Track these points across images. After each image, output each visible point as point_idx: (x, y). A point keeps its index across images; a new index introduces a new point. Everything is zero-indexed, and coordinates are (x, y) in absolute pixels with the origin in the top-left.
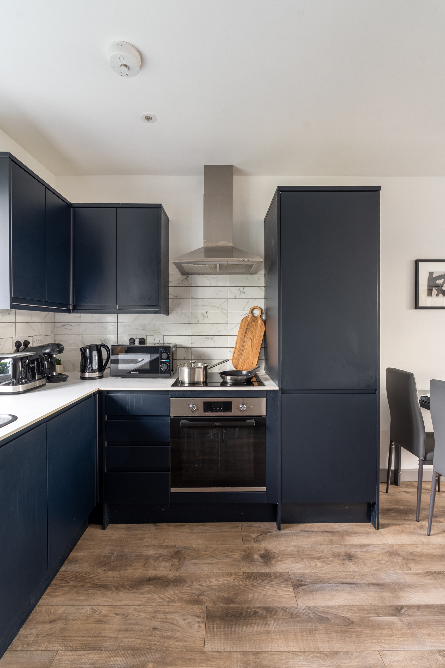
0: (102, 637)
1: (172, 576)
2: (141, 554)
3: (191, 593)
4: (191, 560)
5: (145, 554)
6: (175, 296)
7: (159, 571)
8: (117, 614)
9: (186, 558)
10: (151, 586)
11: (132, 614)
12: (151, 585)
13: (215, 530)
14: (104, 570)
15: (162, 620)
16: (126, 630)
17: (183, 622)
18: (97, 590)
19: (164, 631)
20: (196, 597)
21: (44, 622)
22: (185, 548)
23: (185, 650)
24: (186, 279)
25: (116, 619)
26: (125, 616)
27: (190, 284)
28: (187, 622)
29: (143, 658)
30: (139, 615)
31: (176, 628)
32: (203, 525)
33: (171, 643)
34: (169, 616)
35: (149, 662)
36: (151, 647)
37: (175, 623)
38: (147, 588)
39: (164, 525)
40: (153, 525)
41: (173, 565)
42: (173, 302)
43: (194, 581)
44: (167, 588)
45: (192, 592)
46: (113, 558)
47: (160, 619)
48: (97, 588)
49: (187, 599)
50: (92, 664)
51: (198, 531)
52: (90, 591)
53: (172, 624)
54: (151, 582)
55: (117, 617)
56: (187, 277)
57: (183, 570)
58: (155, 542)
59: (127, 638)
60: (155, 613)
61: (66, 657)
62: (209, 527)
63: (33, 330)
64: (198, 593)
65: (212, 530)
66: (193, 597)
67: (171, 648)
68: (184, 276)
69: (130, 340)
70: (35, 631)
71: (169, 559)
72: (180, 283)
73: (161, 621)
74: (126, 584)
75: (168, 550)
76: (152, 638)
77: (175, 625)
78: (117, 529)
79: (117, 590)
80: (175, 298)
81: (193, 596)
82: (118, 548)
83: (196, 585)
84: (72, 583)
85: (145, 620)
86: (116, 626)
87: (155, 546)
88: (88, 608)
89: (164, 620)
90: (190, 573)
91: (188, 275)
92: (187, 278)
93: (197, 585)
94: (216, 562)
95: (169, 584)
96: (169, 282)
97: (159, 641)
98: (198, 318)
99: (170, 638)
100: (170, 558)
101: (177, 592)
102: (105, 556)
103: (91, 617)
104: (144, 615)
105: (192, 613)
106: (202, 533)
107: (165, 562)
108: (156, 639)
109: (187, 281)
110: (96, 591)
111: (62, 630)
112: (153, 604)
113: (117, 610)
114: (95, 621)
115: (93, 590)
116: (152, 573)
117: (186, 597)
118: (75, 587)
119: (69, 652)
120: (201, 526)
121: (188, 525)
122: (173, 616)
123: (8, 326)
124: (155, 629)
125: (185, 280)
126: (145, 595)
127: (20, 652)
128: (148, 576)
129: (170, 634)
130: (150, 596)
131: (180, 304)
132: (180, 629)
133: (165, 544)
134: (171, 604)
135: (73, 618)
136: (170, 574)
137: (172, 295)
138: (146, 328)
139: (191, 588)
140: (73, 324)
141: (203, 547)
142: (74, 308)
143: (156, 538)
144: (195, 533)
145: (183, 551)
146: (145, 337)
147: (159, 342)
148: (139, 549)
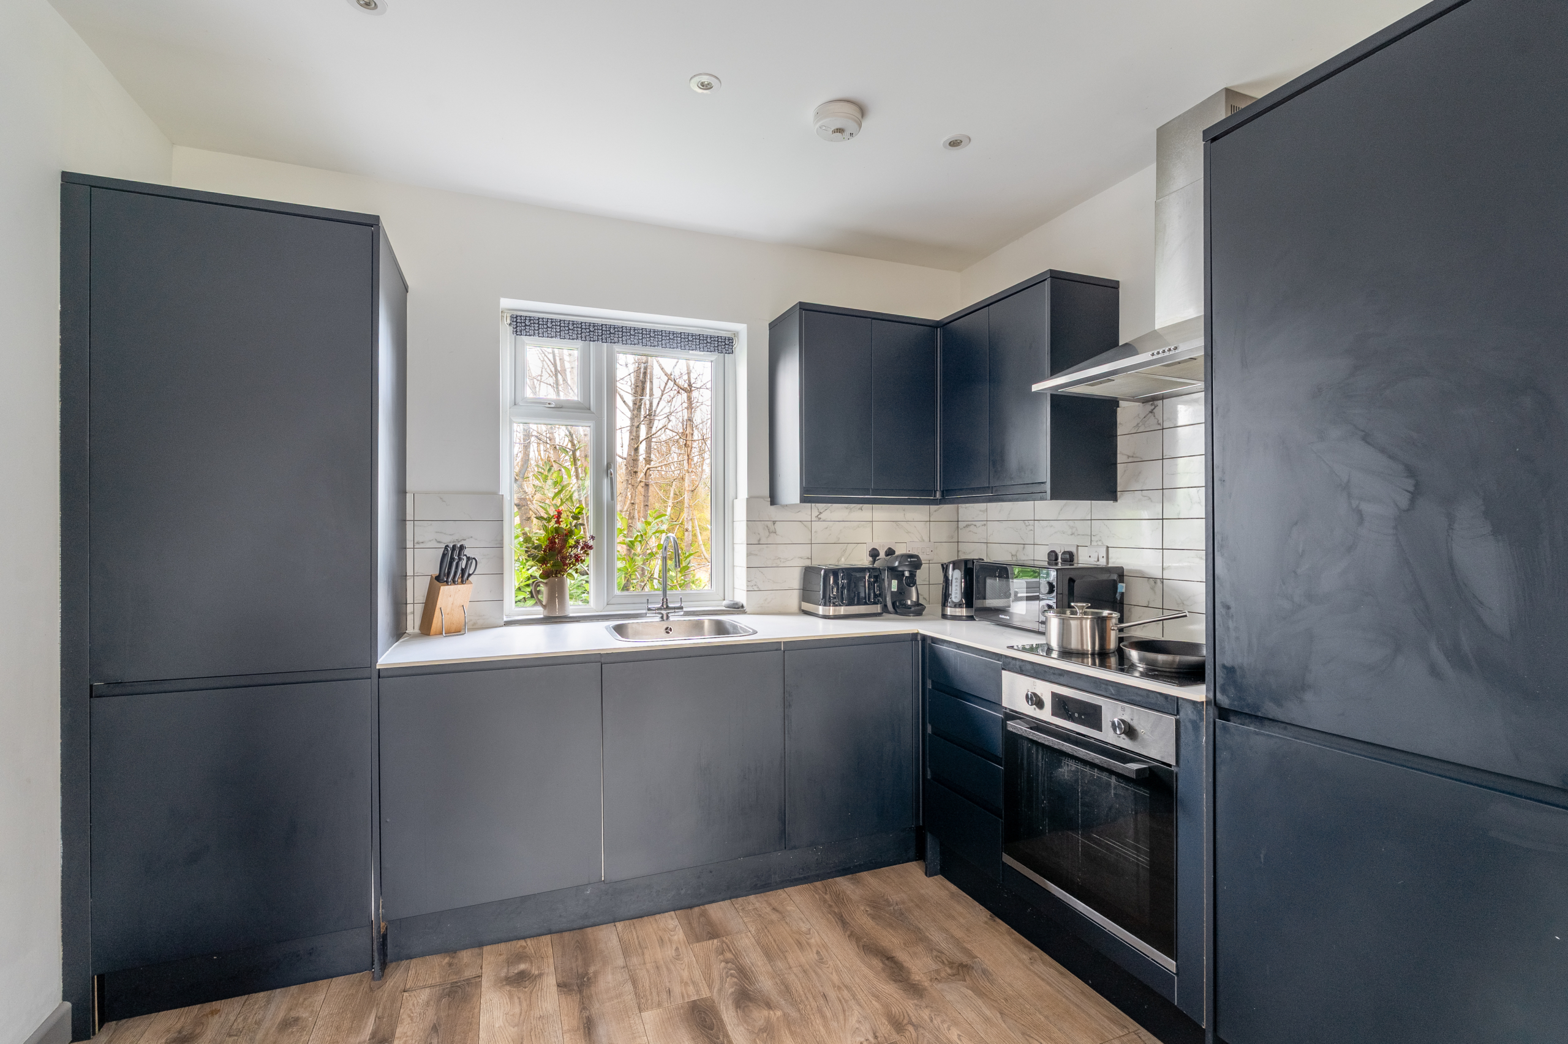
0: (784, 955)
1: (917, 978)
2: (924, 930)
3: (907, 1012)
4: (967, 988)
5: (928, 934)
6: (1129, 457)
7: (912, 961)
8: (818, 953)
9: (965, 981)
10: (881, 965)
11: (828, 966)
12: (883, 963)
13: (1072, 995)
14: (866, 911)
15: (841, 998)
16: (805, 971)
17: (854, 1021)
18: (835, 921)
19: (828, 1007)
20: (905, 1022)
21: (770, 904)
22: (985, 972)
23: (818, 1040)
24: (1151, 412)
25: (811, 955)
26: (821, 960)
27: (1159, 424)
28: (857, 1026)
29: (783, 1002)
30: (832, 973)
31: (841, 1017)
32: (1061, 973)
33: (818, 1022)
34: (852, 1003)
35: (782, 1009)
36: (800, 1004)
37: (847, 1013)
38: (876, 963)
39: (1004, 926)
40: (991, 916)
41: (937, 971)
42: (1125, 471)
43: (932, 1007)
44: (892, 982)
45: (910, 1013)
46: (892, 908)
47: (842, 996)
48: (838, 918)
49: (894, 1012)
50: (752, 964)
51: (1041, 972)
52: (829, 915)
53: (844, 1011)
54: (886, 962)
55: (815, 955)
56: (1153, 407)
57: (939, 986)
58: (959, 933)
59: (797, 976)
60: (846, 987)
61: (747, 941)
62: (1067, 981)
63: (908, 532)
64: (913, 1021)
65: (1067, 991)
66: (902, 1017)
67: (812, 1024)
68: (1149, 407)
69: (1049, 554)
70: (757, 905)
71: (943, 963)
72: (1140, 425)
73: (838, 997)
74: (865, 940)
75: (958, 954)
76: (811, 999)
77: (845, 1014)
78: (940, 886)
79: (849, 937)
80: (1130, 460)
81: (904, 1016)
82: (911, 904)
83: (925, 1014)
84: (827, 897)
85: (830, 982)
86: (803, 960)
87: (952, 936)
88: (808, 926)
89: (843, 1000)
90: (942, 997)
91: (1156, 402)
92: (1154, 411)
93: (928, 1014)
94: (996, 1022)
95: (901, 982)
96: (1118, 425)
97: (812, 1009)
98: (1178, 506)
99: (823, 1017)
100: (946, 962)
101: (896, 995)
102: (887, 900)
103: (800, 934)
104: (835, 977)
105: (875, 1025)
106: (1043, 980)
107: (934, 961)
108: (813, 1004)
109: (1154, 416)
110: (833, 920)
111: (772, 922)
112: (857, 979)
113: (824, 950)
114: (798, 941)
115: (833, 917)
116: (902, 956)
117: (895, 1010)
118: (825, 901)
119: (753, 940)
120: (1057, 969)
121: (1038, 953)
122: (856, 1007)
123: (858, 527)
124: (825, 996)
125: (1150, 414)
126: (863, 966)
127: (733, 908)
128: (894, 955)
129: (829, 1014)
130: (866, 970)
131: (1140, 473)
132: (842, 1022)
133: (968, 946)
134: (870, 997)
135: (788, 922)
136: (919, 976)
137: (1123, 454)
138: (1077, 530)
139: (916, 1009)
140: (978, 524)
141: (1011, 992)
142: (943, 495)
143: (968, 930)
144: (1030, 970)
145: (976, 971)
146: (1074, 550)
147: (1098, 560)
148: (932, 924)
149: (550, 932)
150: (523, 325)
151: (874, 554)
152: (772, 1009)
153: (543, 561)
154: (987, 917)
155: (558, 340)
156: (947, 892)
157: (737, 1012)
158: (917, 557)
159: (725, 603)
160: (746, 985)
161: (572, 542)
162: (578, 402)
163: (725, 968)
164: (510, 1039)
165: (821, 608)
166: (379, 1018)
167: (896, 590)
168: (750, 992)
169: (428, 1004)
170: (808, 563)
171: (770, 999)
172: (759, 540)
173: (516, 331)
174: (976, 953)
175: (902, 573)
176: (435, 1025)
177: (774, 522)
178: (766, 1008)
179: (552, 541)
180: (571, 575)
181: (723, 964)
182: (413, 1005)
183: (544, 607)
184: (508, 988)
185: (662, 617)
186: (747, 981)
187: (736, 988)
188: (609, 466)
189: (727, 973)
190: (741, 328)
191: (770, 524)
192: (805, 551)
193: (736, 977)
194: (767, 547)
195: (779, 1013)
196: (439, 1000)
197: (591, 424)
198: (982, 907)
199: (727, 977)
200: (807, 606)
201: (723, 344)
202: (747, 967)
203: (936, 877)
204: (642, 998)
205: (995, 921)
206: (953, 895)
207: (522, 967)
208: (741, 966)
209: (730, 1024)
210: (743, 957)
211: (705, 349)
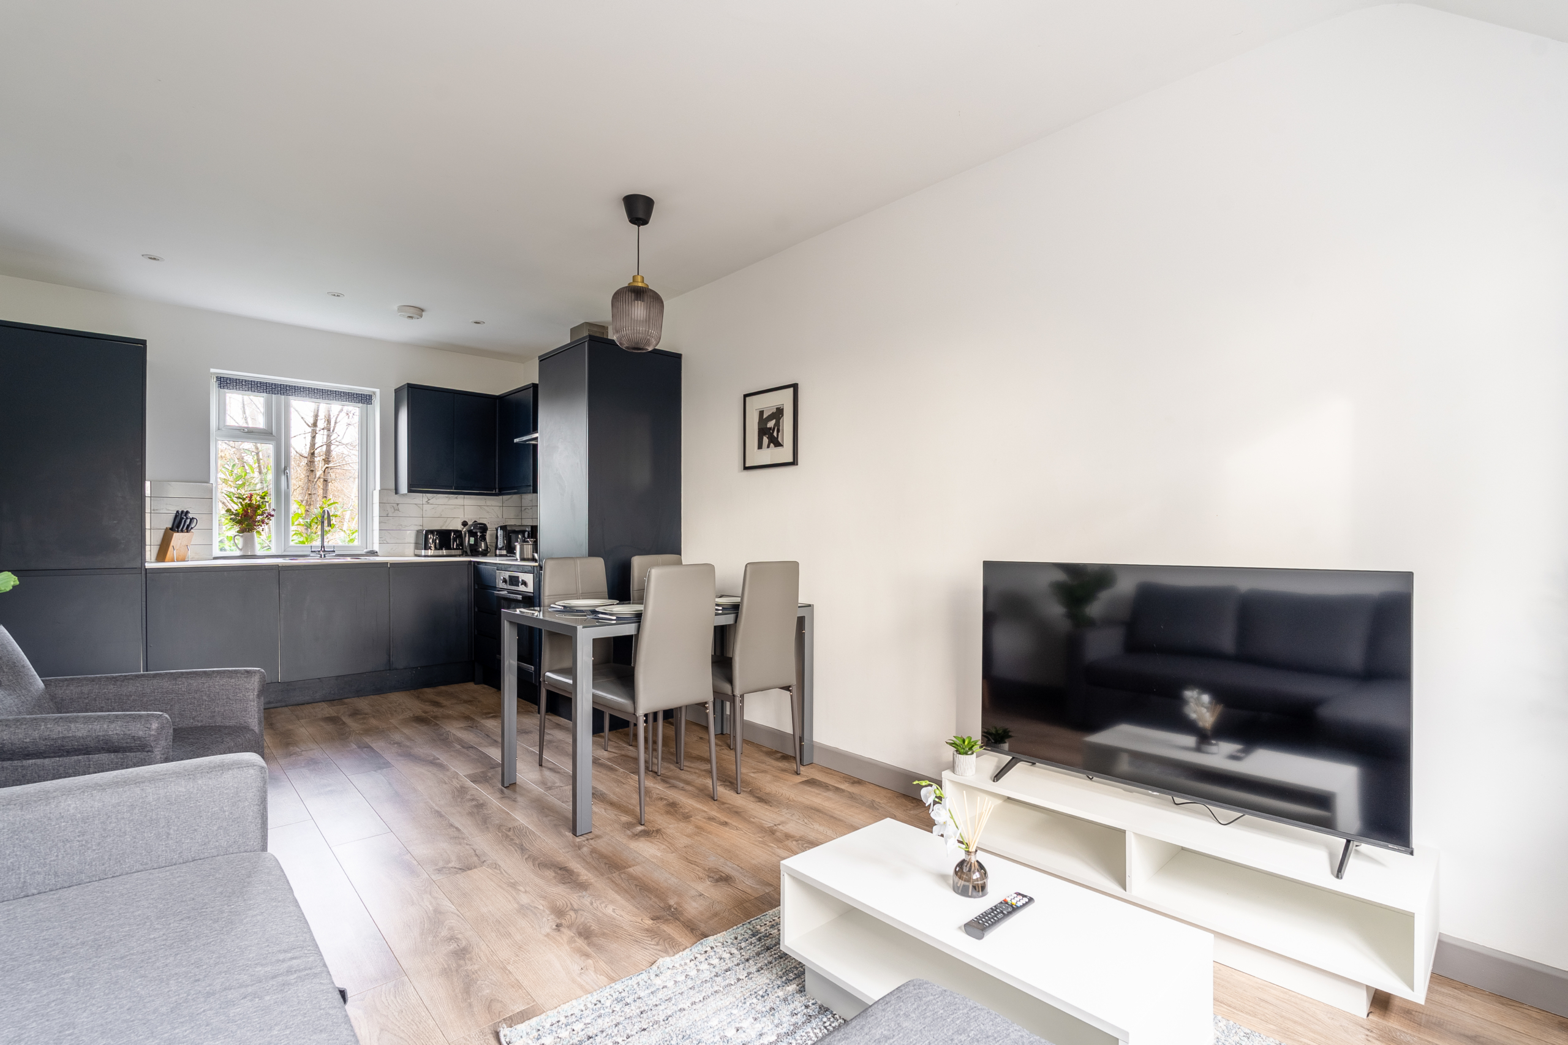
8: (399, 704)
10: (429, 704)
70: (373, 697)
79: (418, 700)
84: (414, 692)
114: (390, 702)
118: (412, 694)
123: (454, 508)
126: (420, 704)
142: (500, 490)
150: (224, 382)
151: (465, 524)
153: (240, 522)
155: (250, 392)
158: (485, 525)
159: (365, 550)
161: (259, 512)
162: (265, 430)
165: (423, 551)
167: (473, 543)
170: (421, 528)
172: (388, 514)
173: (221, 387)
175: (476, 533)
177: (398, 504)
179: (245, 511)
180: (258, 531)
183: (240, 549)
185: (321, 557)
188: (285, 469)
190: (377, 391)
191: (395, 505)
192: (419, 521)
194: (393, 518)
197: (273, 442)
200: (418, 552)
201: (365, 399)
211: (353, 401)
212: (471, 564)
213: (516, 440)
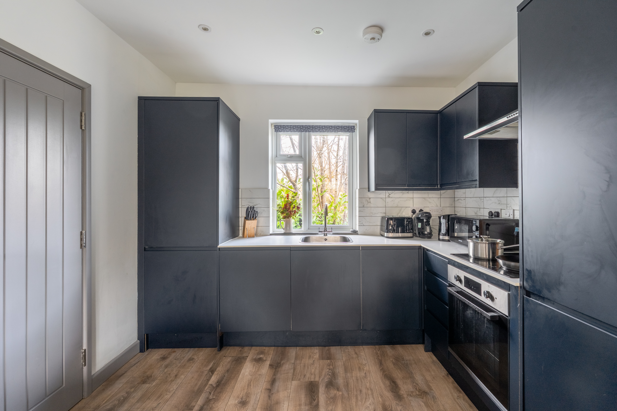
0: (352, 371)
1: (402, 393)
2: (414, 373)
3: (392, 405)
4: (422, 402)
5: (415, 376)
7: (403, 385)
8: (365, 373)
9: (423, 399)
10: (389, 384)
11: (367, 379)
12: (390, 384)
14: (393, 361)
15: (367, 393)
16: (357, 380)
17: (368, 404)
18: (378, 362)
19: (360, 396)
20: (389, 409)
21: (355, 351)
22: (434, 397)
23: (351, 407)
25: (362, 374)
26: (365, 377)
28: (369, 406)
29: (344, 389)
30: (367, 383)
31: (364, 401)
32: (471, 406)
33: (354, 400)
34: (371, 396)
35: (342, 392)
36: (350, 392)
37: (367, 400)
38: (388, 383)
39: (451, 379)
40: (447, 374)
41: (412, 392)
43: (403, 406)
44: (390, 392)
45: (393, 406)
46: (404, 362)
47: (368, 393)
48: (379, 362)
49: (386, 404)
50: (338, 372)
51: (460, 403)
52: (376, 360)
53: (366, 399)
54: (392, 383)
55: (364, 374)
57: (410, 398)
58: (429, 378)
59: (353, 381)
60: (371, 390)
61: (340, 363)
62: (471, 410)
63: (430, 203)
64: (393, 410)
66: (389, 407)
67: (351, 400)
69: (489, 213)
70: (350, 350)
71: (416, 389)
73: (366, 393)
74: (387, 372)
75: (425, 387)
76: (355, 391)
77: (365, 400)
78: (429, 357)
79: (381, 370)
81: (390, 407)
82: (413, 362)
84: (379, 352)
85: (365, 386)
86: (358, 375)
87: (425, 379)
88: (366, 362)
89: (367, 394)
90: (410, 403)
93: (400, 409)
95: (394, 392)
97: (354, 395)
99: (357, 399)
100: (418, 389)
101: (390, 398)
102: (403, 359)
103: (362, 365)
104: (368, 385)
105: (376, 407)
106: (460, 407)
107: (413, 387)
108: (355, 393)
110: (377, 362)
111: (353, 358)
112: (377, 387)
113: (368, 373)
114: (359, 367)
115: (378, 361)
116: (400, 382)
117: (387, 403)
118: (377, 354)
119: (343, 363)
120: (469, 405)
121: (463, 394)
122: (371, 399)
123: (407, 200)
124: (361, 391)
126: (381, 382)
127: (340, 350)
128: (396, 381)
129: (359, 398)
130: (382, 385)
132: (363, 403)
133: (431, 385)
134: (379, 396)
135: (359, 359)
136: (403, 392)
138: (501, 201)
139: (396, 405)
140: (462, 199)
141: (442, 409)
142: (441, 186)
143: (434, 378)
144: (455, 401)
145: (430, 396)
146: (499, 211)
147: (509, 216)
148: (419, 372)
149: (275, 346)
150: (278, 128)
151: (414, 212)
152: (338, 391)
153: (282, 213)
154: (445, 374)
155: (290, 132)
156: (431, 360)
157: (325, 389)
158: (429, 213)
159: (351, 230)
160: (333, 380)
161: (293, 206)
162: (298, 155)
163: (328, 371)
164: (248, 380)
165: (386, 233)
166: (214, 363)
167: (420, 227)
168: (333, 383)
169: (229, 362)
170: (384, 215)
171: (340, 387)
172: (364, 206)
173: (276, 131)
174: (433, 388)
175: (423, 220)
176: (228, 369)
177: (370, 198)
178: (336, 390)
179: (286, 205)
180: (293, 218)
181: (328, 370)
182: (225, 361)
183: (284, 229)
184: (254, 362)
185: (324, 235)
186: (334, 378)
187: (329, 380)
188: (309, 178)
189: (328, 373)
190: (357, 122)
191: (368, 199)
192: (383, 210)
193: (330, 376)
194: (367, 208)
195: (340, 393)
196: (233, 362)
197: (303, 162)
198: (445, 369)
199: (327, 375)
200: (382, 233)
201: (351, 129)
202: (336, 373)
203: (429, 352)
204: (295, 376)
205: (448, 376)
206: (433, 362)
207: (261, 356)
208: (334, 372)
209: (321, 393)
210: (336, 369)
211: (344, 131)
212: (421, 249)
213: (465, 137)
